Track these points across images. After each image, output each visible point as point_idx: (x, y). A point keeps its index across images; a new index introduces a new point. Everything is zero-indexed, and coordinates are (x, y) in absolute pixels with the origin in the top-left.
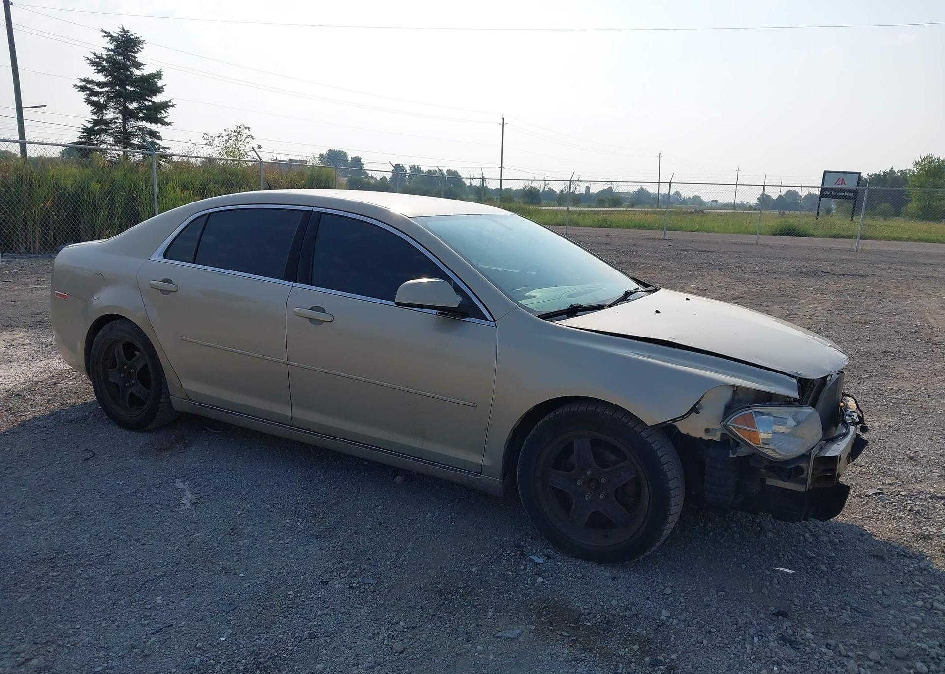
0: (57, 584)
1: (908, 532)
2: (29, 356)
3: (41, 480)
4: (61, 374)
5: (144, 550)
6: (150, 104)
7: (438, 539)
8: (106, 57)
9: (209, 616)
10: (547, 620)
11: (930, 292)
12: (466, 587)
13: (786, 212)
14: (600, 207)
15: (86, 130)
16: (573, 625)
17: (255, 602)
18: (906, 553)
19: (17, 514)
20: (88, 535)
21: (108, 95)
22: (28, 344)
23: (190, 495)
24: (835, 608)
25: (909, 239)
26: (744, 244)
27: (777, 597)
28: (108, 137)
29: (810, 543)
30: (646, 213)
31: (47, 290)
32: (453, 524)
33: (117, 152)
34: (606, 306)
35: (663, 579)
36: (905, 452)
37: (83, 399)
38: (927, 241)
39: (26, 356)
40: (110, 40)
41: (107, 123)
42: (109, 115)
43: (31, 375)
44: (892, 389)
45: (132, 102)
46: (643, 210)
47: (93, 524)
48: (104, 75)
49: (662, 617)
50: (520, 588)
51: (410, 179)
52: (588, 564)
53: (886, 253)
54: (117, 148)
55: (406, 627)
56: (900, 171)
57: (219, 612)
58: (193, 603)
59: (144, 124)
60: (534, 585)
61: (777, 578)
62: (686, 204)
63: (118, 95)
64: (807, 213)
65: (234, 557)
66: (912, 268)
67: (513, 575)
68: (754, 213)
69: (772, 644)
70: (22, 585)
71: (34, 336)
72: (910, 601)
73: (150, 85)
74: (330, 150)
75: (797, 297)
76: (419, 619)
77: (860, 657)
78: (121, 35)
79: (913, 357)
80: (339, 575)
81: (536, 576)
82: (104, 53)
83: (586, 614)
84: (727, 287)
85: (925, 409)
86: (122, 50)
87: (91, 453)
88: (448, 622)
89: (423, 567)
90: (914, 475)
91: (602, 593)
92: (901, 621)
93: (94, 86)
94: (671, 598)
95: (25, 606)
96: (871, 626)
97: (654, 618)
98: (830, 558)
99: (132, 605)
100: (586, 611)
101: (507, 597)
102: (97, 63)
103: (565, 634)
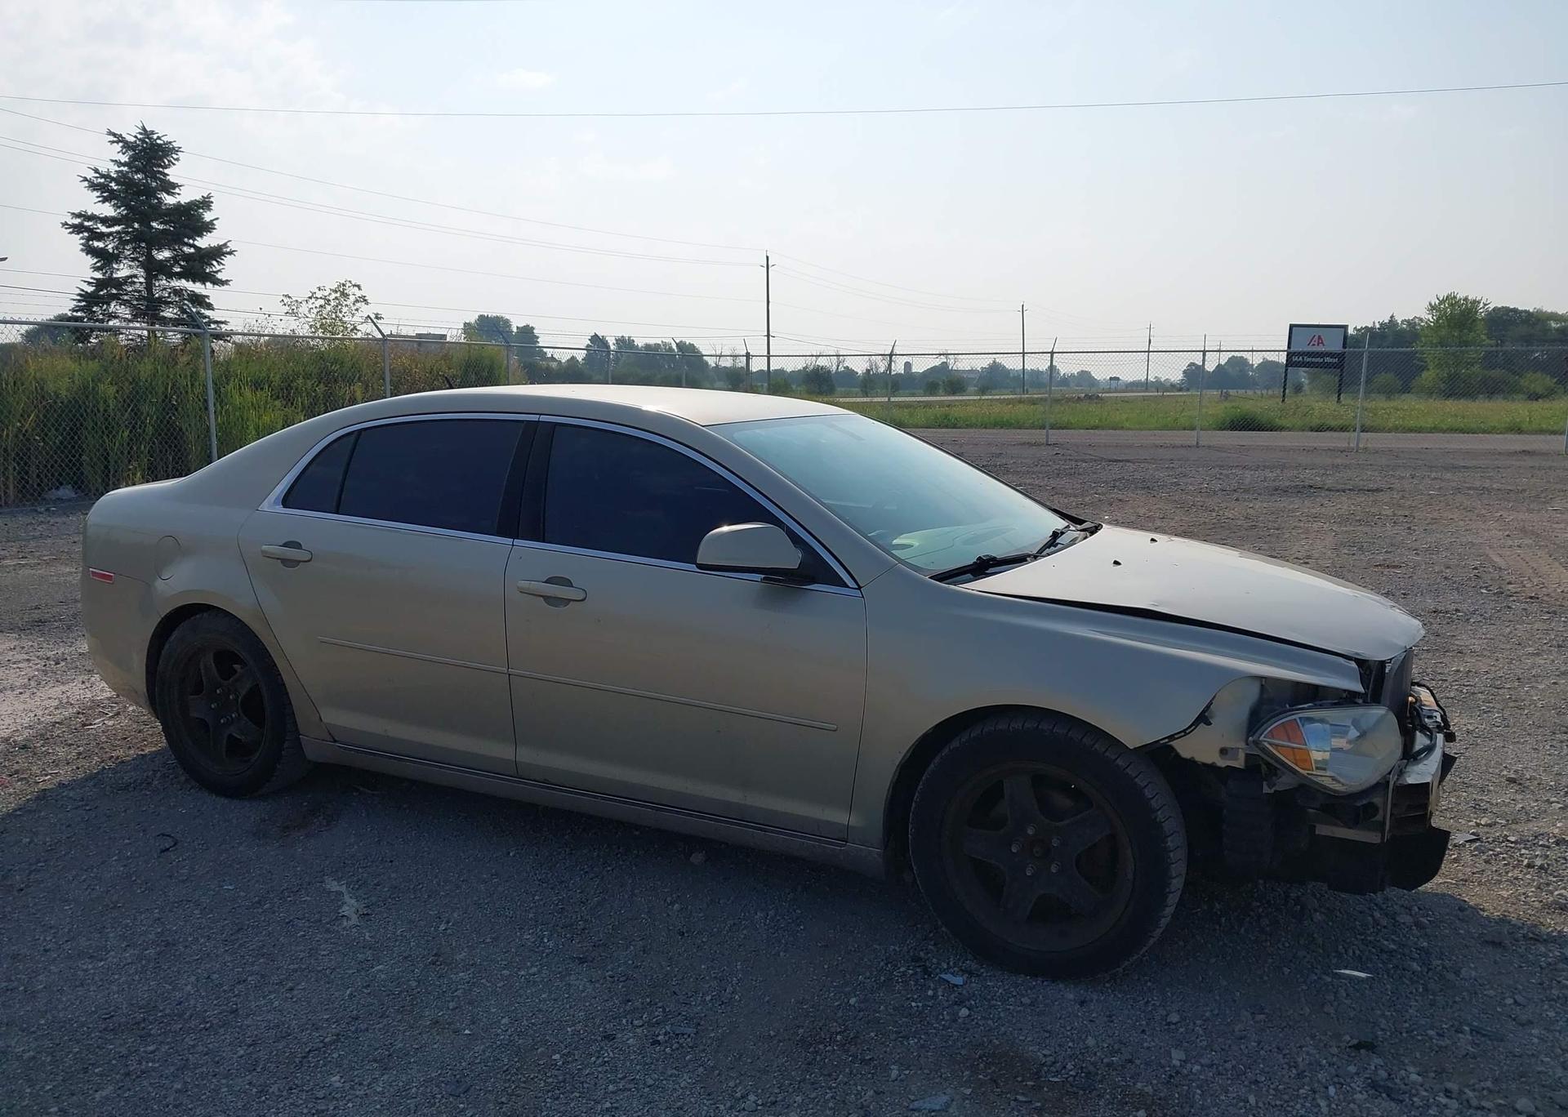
0: (157, 1065)
1: (1534, 901)
2: (29, 680)
3: (93, 889)
4: (90, 708)
5: (294, 1000)
6: (192, 250)
7: (782, 954)
8: (115, 176)
9: (427, 1105)
10: (989, 1077)
11: (1484, 512)
12: (845, 1031)
13: (1232, 392)
14: (931, 395)
15: (85, 296)
16: (1033, 1083)
17: (499, 1076)
18: (1537, 935)
19: (64, 950)
20: (193, 979)
21: (120, 238)
22: (24, 660)
23: (353, 901)
24: (1446, 1031)
25: (1434, 429)
26: (1178, 447)
27: (1350, 1019)
28: (123, 307)
29: (1385, 927)
30: (1009, 402)
31: (39, 567)
32: (802, 927)
33: (140, 332)
34: (1029, 556)
35: (1161, 997)
36: (1502, 771)
37: (138, 748)
38: (1462, 431)
39: (26, 680)
40: (123, 147)
41: (119, 284)
42: (123, 271)
43: (41, 713)
44: (1458, 671)
45: (159, 249)
46: (1002, 397)
47: (198, 959)
48: (114, 206)
49: (1174, 1062)
50: (935, 1028)
51: (617, 360)
52: (1036, 981)
53: (1402, 452)
54: (138, 325)
55: (760, 1102)
56: (1405, 320)
57: (442, 1097)
58: (394, 1084)
59: (183, 283)
60: (955, 1021)
61: (1344, 987)
62: (1068, 386)
63: (137, 238)
64: (1264, 392)
65: (449, 1002)
66: (1448, 476)
67: (918, 1007)
68: (1181, 395)
69: (1358, 1096)
70: (96, 1071)
71: (32, 646)
72: (1560, 1013)
73: (191, 218)
74: (481, 316)
75: (1278, 529)
76: (779, 1088)
77: (1501, 1108)
78: (140, 140)
79: (1479, 619)
80: (632, 1023)
81: (956, 1007)
82: (113, 169)
83: (1049, 1063)
84: (1163, 518)
85: (1516, 701)
86: (142, 163)
87: (170, 840)
88: (828, 1091)
89: (768, 1002)
90: (1522, 807)
91: (1068, 1028)
92: (1553, 1046)
93: (96, 223)
94: (1181, 1030)
95: (109, 1105)
96: (1507, 1056)
97: (1160, 1063)
98: (1420, 950)
99: (292, 1093)
100: (1048, 1059)
101: (916, 1043)
102: (101, 186)
103: (1020, 1098)
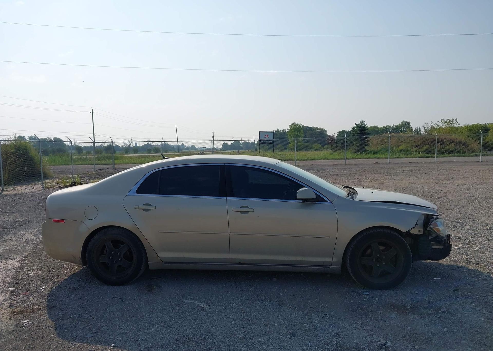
12: (358, 307)
13: (240, 151)
23: (200, 304)
29: (432, 269)
35: (409, 289)
50: (375, 303)
56: (281, 130)
60: (377, 301)
62: (188, 150)
81: (374, 298)
91: (399, 298)
94: (420, 294)
103: (407, 312)
